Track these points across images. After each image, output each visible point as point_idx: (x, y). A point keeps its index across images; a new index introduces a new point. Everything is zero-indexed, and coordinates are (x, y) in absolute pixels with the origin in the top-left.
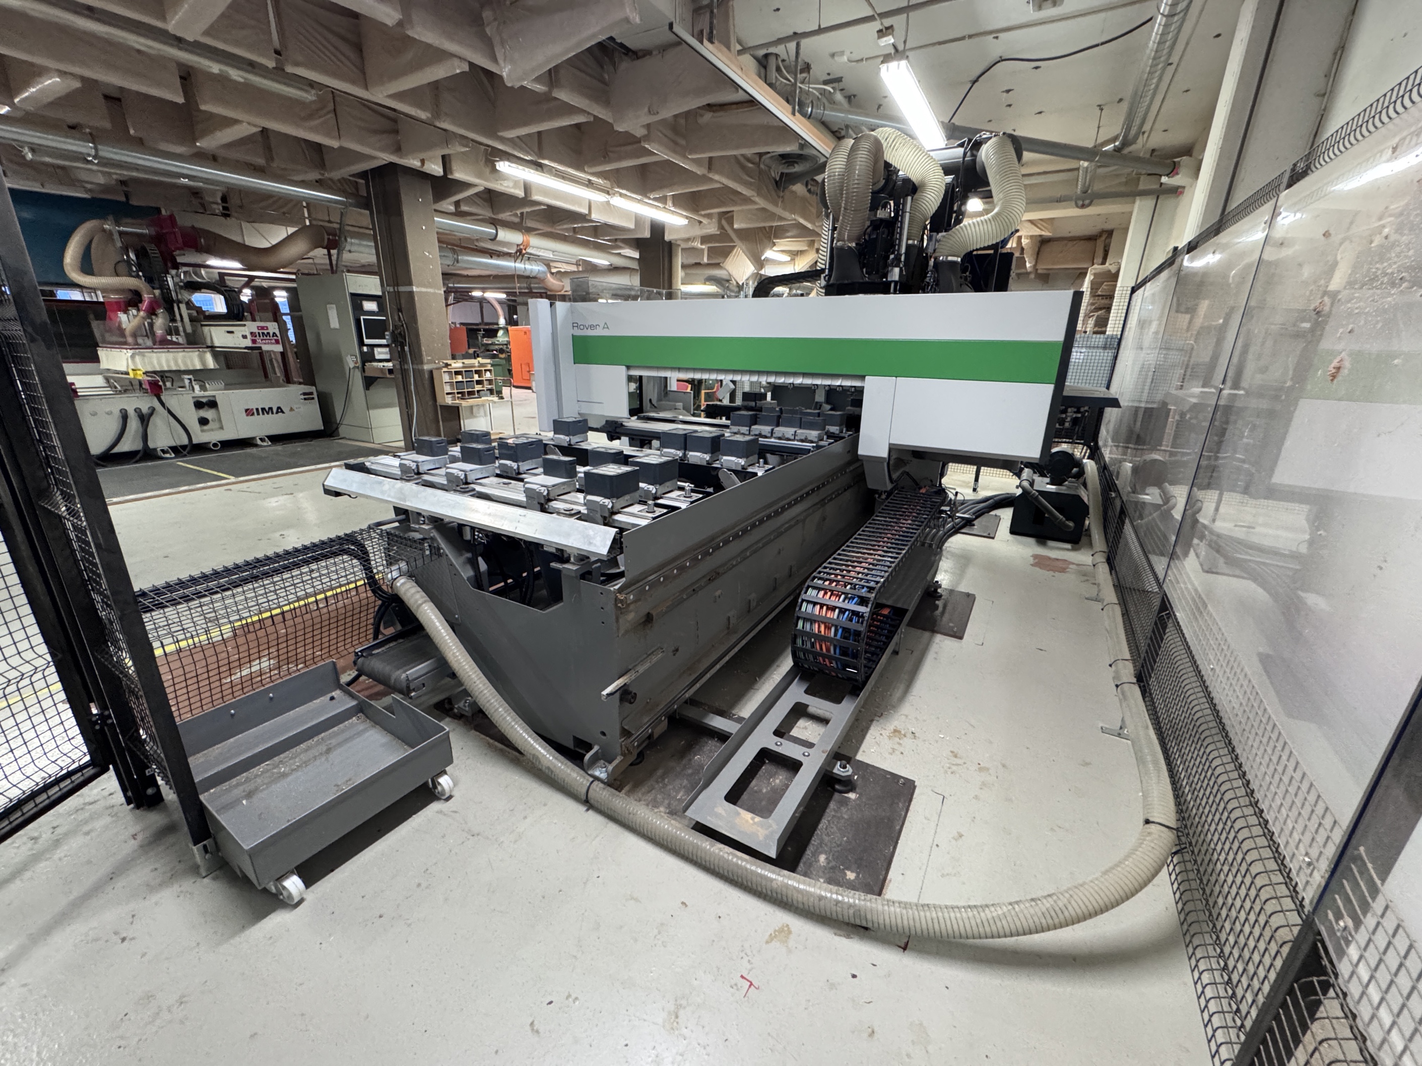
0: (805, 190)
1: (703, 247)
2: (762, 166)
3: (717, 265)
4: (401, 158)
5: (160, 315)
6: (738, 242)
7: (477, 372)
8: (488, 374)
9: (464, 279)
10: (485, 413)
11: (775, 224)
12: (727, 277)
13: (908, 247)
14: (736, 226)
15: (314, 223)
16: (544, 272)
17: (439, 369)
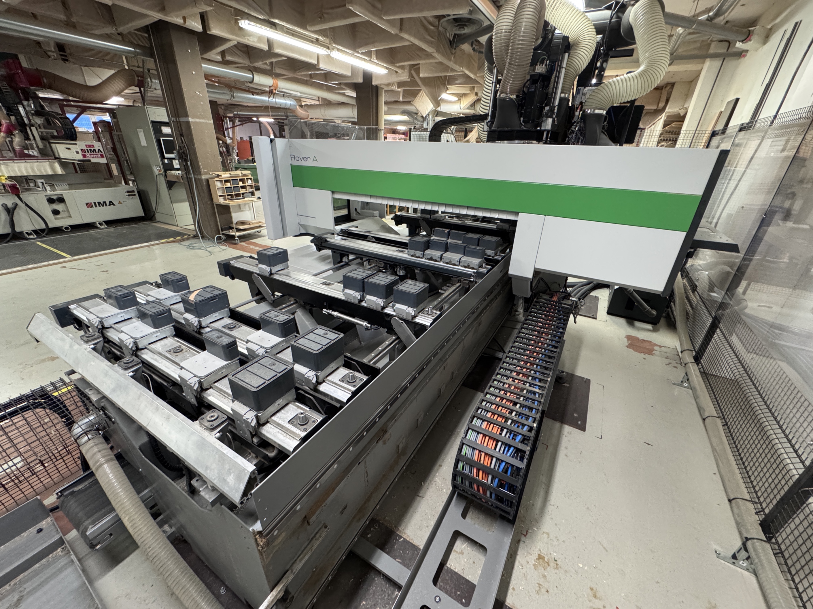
0: (471, 48)
1: (399, 90)
2: (440, 29)
3: (409, 103)
4: (166, 15)
5: (17, 136)
6: (422, 87)
7: (241, 180)
8: (249, 181)
9: (245, 108)
10: (249, 207)
11: (448, 74)
12: (415, 111)
13: (561, 99)
14: (421, 75)
15: (131, 68)
16: (295, 106)
17: (213, 178)
